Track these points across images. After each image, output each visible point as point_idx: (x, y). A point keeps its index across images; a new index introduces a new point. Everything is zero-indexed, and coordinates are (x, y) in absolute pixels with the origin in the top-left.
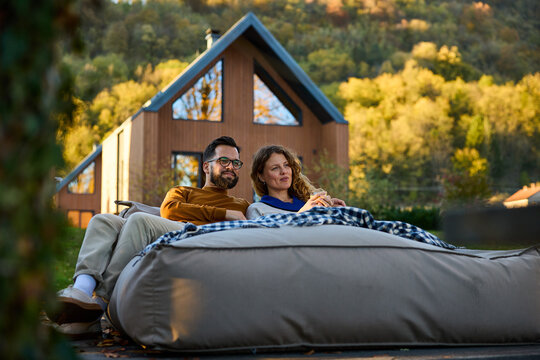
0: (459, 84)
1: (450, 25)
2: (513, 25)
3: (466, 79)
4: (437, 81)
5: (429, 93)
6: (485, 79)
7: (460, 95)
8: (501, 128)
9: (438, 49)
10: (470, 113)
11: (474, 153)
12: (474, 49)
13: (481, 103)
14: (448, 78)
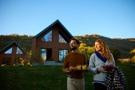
0: (86, 47)
1: (84, 41)
2: (91, 41)
3: (87, 47)
4: (84, 47)
5: (83, 48)
6: (89, 47)
7: (86, 48)
8: (91, 52)
9: (83, 44)
10: (88, 50)
11: (89, 55)
12: (87, 44)
13: (89, 49)
14: (85, 47)
